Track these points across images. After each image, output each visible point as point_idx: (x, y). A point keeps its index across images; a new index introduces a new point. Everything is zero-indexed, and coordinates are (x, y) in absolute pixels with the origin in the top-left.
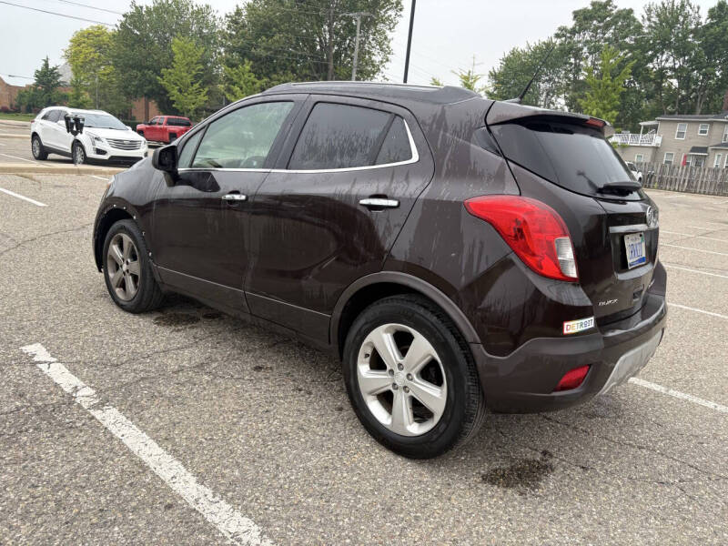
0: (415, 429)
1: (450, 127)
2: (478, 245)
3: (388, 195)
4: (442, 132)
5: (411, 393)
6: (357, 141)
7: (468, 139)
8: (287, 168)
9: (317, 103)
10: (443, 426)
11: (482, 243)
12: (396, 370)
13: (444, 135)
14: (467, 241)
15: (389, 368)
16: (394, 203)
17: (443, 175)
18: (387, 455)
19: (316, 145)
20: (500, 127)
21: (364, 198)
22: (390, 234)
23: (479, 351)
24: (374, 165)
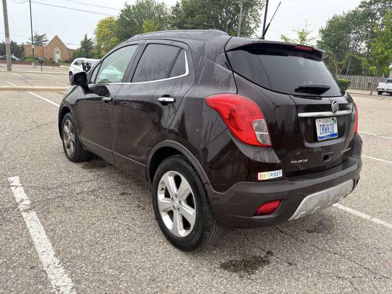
0: (183, 233)
1: (206, 53)
2: (210, 125)
3: (171, 95)
4: (202, 57)
5: (181, 212)
6: (163, 64)
7: (214, 61)
8: (131, 82)
9: (148, 44)
10: (194, 233)
11: (212, 123)
12: (175, 198)
13: (202, 59)
14: (205, 122)
15: (171, 197)
16: (172, 100)
17: (199, 82)
18: (170, 247)
19: (144, 69)
20: (232, 52)
21: (160, 97)
22: (170, 118)
23: (210, 188)
24: (169, 77)
